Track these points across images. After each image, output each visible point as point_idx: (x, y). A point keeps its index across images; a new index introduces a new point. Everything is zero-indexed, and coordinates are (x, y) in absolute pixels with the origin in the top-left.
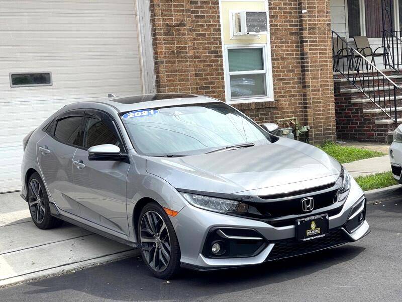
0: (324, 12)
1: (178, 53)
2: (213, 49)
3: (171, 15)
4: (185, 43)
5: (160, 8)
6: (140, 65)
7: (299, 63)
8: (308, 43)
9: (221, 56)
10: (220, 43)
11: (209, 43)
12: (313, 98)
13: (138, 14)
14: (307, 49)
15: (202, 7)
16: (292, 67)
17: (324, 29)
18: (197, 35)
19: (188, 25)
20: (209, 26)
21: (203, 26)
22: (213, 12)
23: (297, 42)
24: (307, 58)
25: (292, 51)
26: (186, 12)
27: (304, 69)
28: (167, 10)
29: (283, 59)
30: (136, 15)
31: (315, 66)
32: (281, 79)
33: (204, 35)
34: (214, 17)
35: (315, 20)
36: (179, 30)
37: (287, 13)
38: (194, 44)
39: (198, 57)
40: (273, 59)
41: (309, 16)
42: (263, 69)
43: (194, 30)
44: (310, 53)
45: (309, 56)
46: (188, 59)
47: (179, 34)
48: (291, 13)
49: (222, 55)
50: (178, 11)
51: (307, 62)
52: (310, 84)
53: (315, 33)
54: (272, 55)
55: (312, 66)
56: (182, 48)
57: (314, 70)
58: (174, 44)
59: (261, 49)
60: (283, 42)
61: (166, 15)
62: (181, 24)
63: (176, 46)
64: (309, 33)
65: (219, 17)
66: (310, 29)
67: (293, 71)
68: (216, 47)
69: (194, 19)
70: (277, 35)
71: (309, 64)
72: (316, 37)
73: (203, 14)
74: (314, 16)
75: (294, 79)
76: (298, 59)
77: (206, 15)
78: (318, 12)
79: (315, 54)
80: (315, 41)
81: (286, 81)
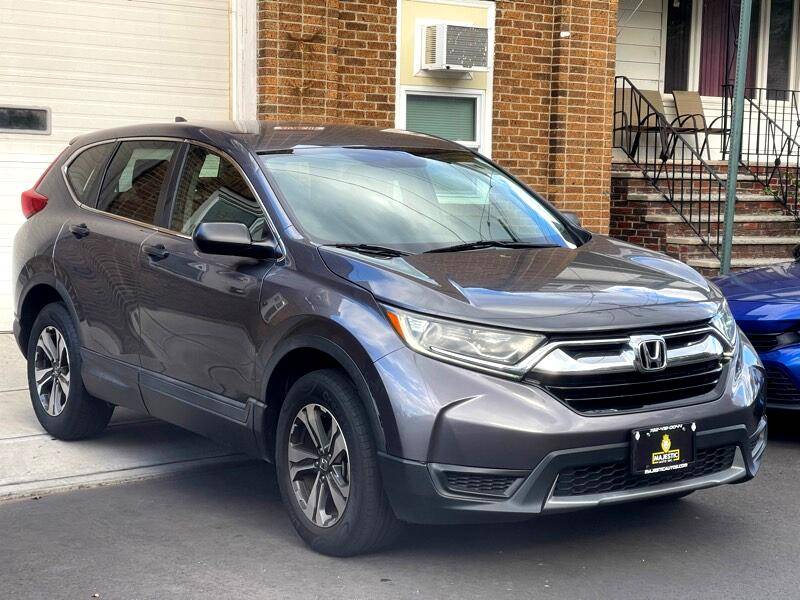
0: (604, 39)
1: (307, 92)
2: (377, 93)
3: (299, 19)
4: (322, 76)
6: (231, 109)
7: (546, 134)
8: (568, 98)
9: (392, 108)
10: (393, 82)
11: (370, 80)
13: (234, 9)
14: (564, 109)
15: (363, 8)
16: (532, 141)
17: (602, 73)
18: (348, 62)
19: (331, 40)
20: (372, 46)
21: (361, 45)
22: (384, 20)
23: (547, 93)
24: (562, 126)
25: (535, 108)
26: (330, 15)
27: (555, 147)
28: (291, 8)
29: (515, 123)
30: (230, 11)
31: (578, 143)
32: (508, 162)
33: (362, 63)
34: (385, 29)
35: (585, 53)
36: (311, 49)
37: (531, 34)
38: (340, 78)
39: (346, 105)
40: (495, 123)
41: (573, 45)
42: (473, 138)
43: (343, 52)
44: (570, 116)
45: (567, 122)
46: (325, 107)
47: (310, 57)
48: (539, 35)
49: (394, 106)
50: (313, 11)
51: (562, 134)
52: (565, 177)
53: (582, 79)
54: (495, 114)
55: (570, 143)
56: (316, 84)
57: (574, 151)
58: (299, 74)
59: (474, 100)
60: (517, 91)
61: (288, 18)
62: (317, 38)
63: (303, 79)
64: (572, 78)
65: (394, 30)
66: (573, 70)
67: (532, 148)
68: (384, 89)
69: (345, 29)
70: (509, 75)
71: (566, 138)
72: (584, 86)
73: (362, 22)
74: (585, 45)
75: (533, 164)
76: (545, 126)
77: (368, 24)
78: (592, 38)
79: (579, 119)
80: (582, 94)
81: (518, 168)
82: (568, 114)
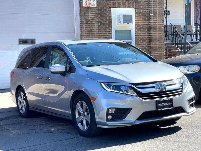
0: (161, 15)
1: (91, 31)
2: (108, 30)
3: (89, 15)
4: (95, 28)
5: (84, 12)
7: (148, 37)
8: (153, 29)
9: (111, 34)
10: (111, 28)
11: (106, 28)
12: (154, 54)
13: (75, 14)
14: (152, 31)
15: (104, 12)
16: (145, 39)
17: (161, 23)
18: (100, 24)
19: (96, 19)
20: (106, 20)
21: (103, 20)
22: (109, 14)
23: (148, 28)
25: (145, 32)
26: (96, 14)
27: (150, 40)
28: (87, 13)
29: (141, 35)
31: (156, 39)
32: (139, 44)
33: (104, 24)
34: (109, 16)
35: (157, 19)
36: (92, 22)
37: (143, 15)
38: (99, 28)
39: (101, 34)
40: (136, 36)
41: (154, 17)
42: (131, 40)
43: (100, 22)
44: (154, 33)
45: (153, 34)
46: (96, 34)
47: (92, 24)
48: (145, 15)
50: (92, 14)
51: (152, 37)
52: (153, 47)
53: (156, 24)
54: (136, 34)
56: (93, 29)
57: (155, 41)
58: (89, 27)
59: (131, 31)
60: (141, 28)
61: (86, 15)
62: (93, 19)
63: (90, 28)
64: (154, 24)
65: (111, 16)
66: (154, 22)
67: (145, 41)
69: (99, 17)
70: (138, 25)
71: (153, 38)
72: (157, 26)
73: (103, 15)
74: (156, 17)
75: (145, 44)
76: (148, 36)
77: (105, 15)
78: (158, 15)
79: (156, 34)
80: (157, 28)
81: (142, 45)
82: (153, 33)
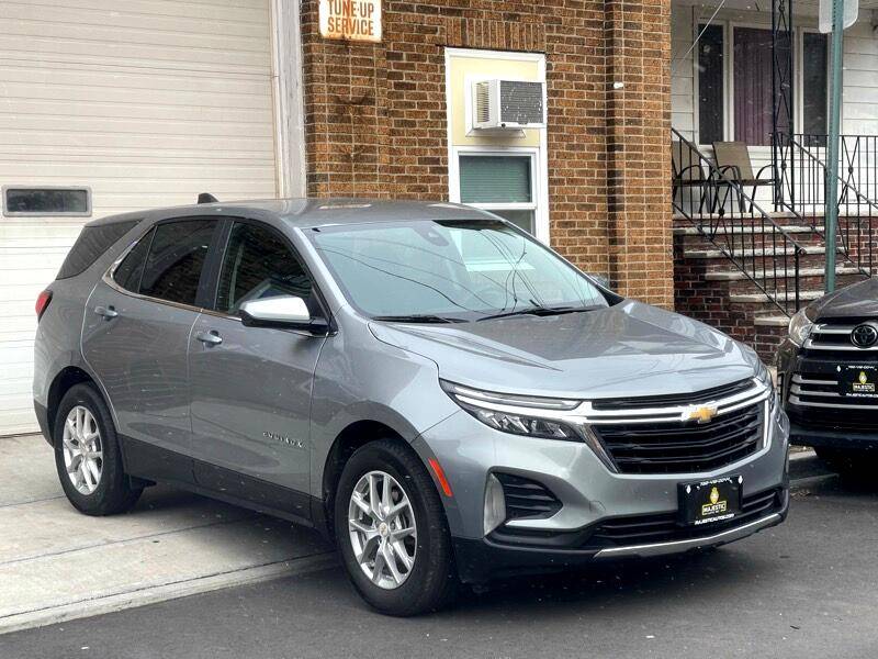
0: (658, 89)
1: (358, 158)
2: (429, 155)
3: (347, 81)
4: (373, 140)
5: (324, 64)
6: (277, 180)
7: (603, 191)
8: (625, 152)
9: (445, 170)
10: (445, 143)
11: (422, 142)
12: (631, 267)
13: (277, 73)
14: (621, 164)
15: (411, 67)
16: (590, 199)
17: (658, 124)
19: (381, 102)
20: (422, 105)
21: (410, 105)
22: (433, 78)
23: (602, 148)
24: (621, 182)
25: (591, 165)
26: (378, 75)
27: (613, 205)
28: (338, 70)
29: (572, 181)
30: (272, 76)
31: (638, 200)
32: (566, 223)
33: (413, 124)
34: (433, 88)
35: (640, 105)
36: (360, 112)
37: (583, 87)
38: (391, 142)
39: (398, 170)
40: (551, 182)
41: (628, 96)
42: (529, 200)
43: (394, 114)
44: (628, 172)
45: (625, 178)
46: (378, 173)
47: (361, 121)
48: (591, 88)
49: (447, 168)
50: (362, 72)
51: (621, 191)
52: (626, 236)
53: (638, 131)
54: (550, 173)
55: (630, 199)
56: (367, 149)
57: (634, 208)
58: (350, 140)
59: (529, 158)
60: (572, 147)
61: (335, 80)
62: (367, 100)
63: (353, 144)
64: (627, 131)
65: (443, 88)
66: (629, 122)
67: (591, 207)
68: (436, 151)
69: (393, 90)
70: (562, 130)
71: (625, 195)
72: (640, 140)
73: (411, 82)
74: (639, 96)
75: (592, 224)
76: (602, 183)
77: (417, 83)
78: (646, 88)
79: (637, 174)
80: (640, 148)
81: (577, 228)
82: (626, 169)
